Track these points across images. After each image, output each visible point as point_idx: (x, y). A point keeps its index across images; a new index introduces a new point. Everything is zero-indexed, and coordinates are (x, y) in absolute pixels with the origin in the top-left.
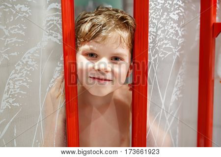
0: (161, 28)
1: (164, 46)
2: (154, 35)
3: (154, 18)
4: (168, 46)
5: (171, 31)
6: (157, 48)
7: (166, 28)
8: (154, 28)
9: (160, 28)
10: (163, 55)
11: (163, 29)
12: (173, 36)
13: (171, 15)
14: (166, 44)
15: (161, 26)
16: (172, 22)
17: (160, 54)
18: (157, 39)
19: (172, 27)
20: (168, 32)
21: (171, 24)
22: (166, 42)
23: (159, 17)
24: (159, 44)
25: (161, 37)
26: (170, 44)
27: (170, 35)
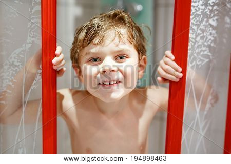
0: (201, 34)
1: (202, 53)
2: (192, 42)
3: (193, 24)
4: (206, 53)
5: (210, 37)
6: (195, 55)
7: (205, 35)
8: (193, 34)
9: (199, 34)
10: (200, 63)
11: (202, 35)
12: (211, 42)
13: (211, 21)
14: (204, 51)
15: (201, 32)
16: (211, 29)
17: (197, 62)
18: (196, 46)
19: (211, 34)
20: (207, 38)
21: (210, 30)
22: (204, 49)
23: (198, 23)
24: (197, 51)
25: (200, 43)
26: (208, 51)
27: (208, 41)
